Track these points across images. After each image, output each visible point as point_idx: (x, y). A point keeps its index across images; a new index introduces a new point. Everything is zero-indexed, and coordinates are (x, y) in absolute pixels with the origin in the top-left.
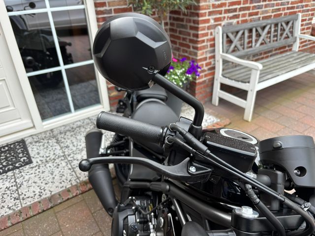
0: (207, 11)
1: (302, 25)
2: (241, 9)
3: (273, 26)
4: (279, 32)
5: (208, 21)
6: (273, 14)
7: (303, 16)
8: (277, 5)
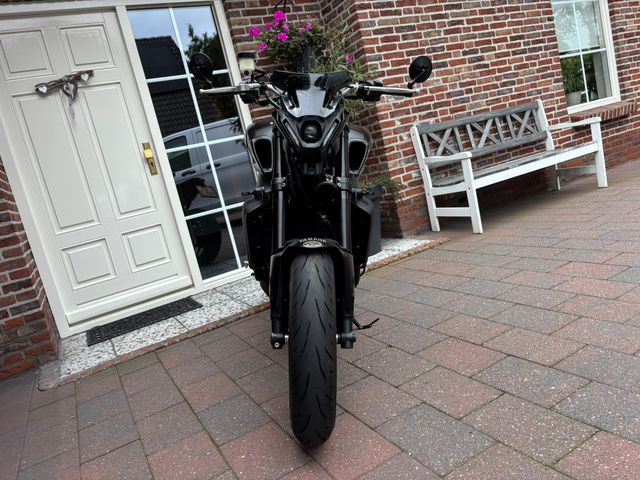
0: (388, 112)
1: (549, 117)
2: (436, 106)
3: (497, 120)
4: (512, 129)
5: (392, 123)
6: (490, 107)
7: (545, 104)
8: (492, 95)
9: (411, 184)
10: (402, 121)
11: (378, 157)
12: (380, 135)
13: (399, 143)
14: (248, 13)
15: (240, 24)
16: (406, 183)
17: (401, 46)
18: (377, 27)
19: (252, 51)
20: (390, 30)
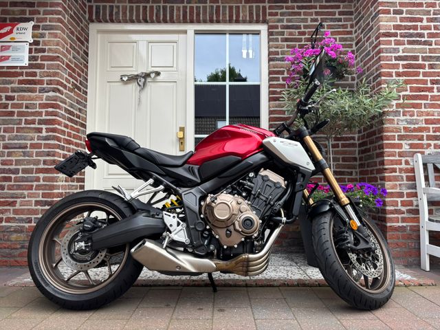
0: (397, 134)
5: (400, 146)
9: (409, 211)
10: (412, 146)
11: (378, 176)
12: (382, 155)
13: (403, 166)
14: (286, 40)
15: (277, 47)
16: (404, 209)
17: (425, 74)
18: (401, 54)
19: (282, 69)
20: (416, 58)
